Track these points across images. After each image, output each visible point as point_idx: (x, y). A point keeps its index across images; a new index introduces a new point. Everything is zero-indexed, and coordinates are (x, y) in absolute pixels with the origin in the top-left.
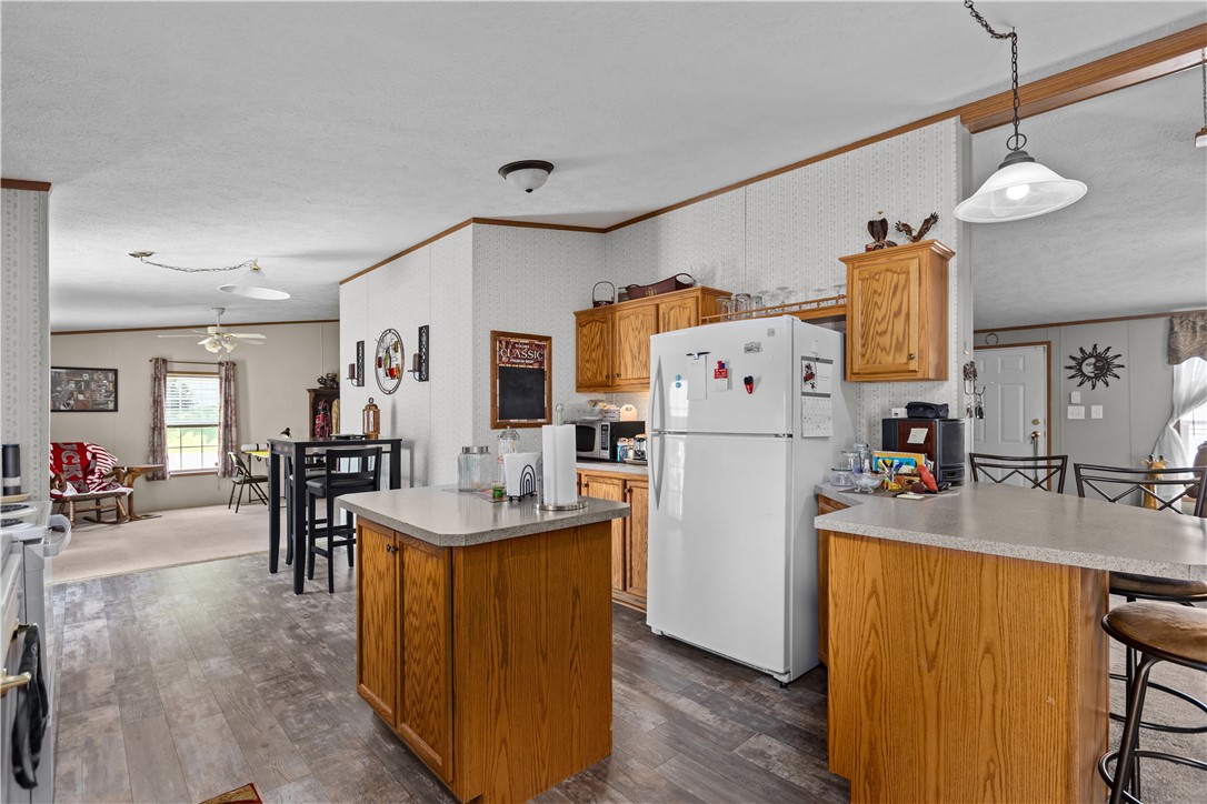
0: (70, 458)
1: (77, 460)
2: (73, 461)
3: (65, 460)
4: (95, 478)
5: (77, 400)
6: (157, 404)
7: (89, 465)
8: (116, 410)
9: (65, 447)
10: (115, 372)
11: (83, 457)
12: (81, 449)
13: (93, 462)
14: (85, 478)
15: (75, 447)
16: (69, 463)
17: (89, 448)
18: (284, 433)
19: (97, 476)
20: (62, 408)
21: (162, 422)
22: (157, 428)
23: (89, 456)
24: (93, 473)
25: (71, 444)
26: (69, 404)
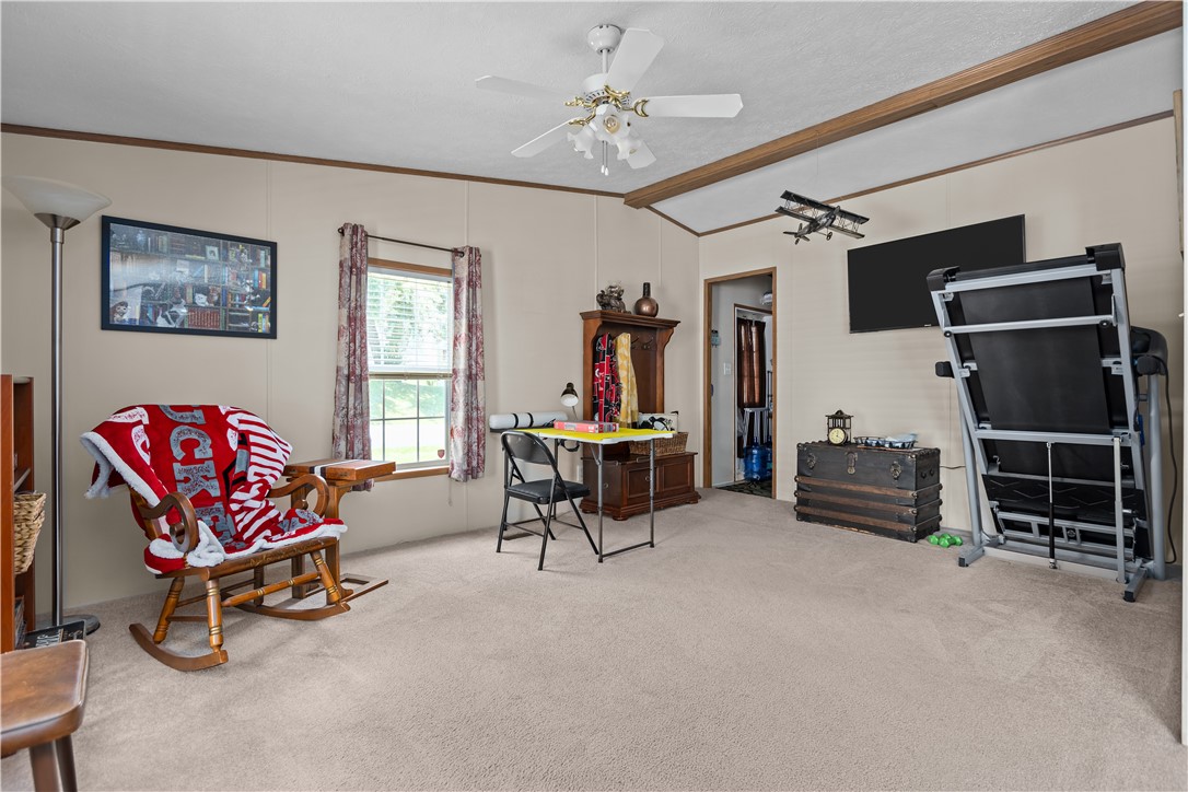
0: (189, 446)
1: (205, 451)
2: (198, 454)
3: (178, 453)
4: (248, 497)
5: (192, 307)
6: (354, 324)
7: (233, 465)
8: (272, 334)
9: (176, 416)
10: (273, 247)
11: (220, 444)
12: (214, 421)
13: (241, 455)
14: (226, 498)
15: (199, 416)
16: (189, 459)
17: (232, 420)
18: (565, 393)
19: (255, 491)
20: (161, 323)
21: (364, 365)
22: (354, 377)
23: (233, 440)
24: (242, 482)
25: (189, 408)
26: (175, 317)
